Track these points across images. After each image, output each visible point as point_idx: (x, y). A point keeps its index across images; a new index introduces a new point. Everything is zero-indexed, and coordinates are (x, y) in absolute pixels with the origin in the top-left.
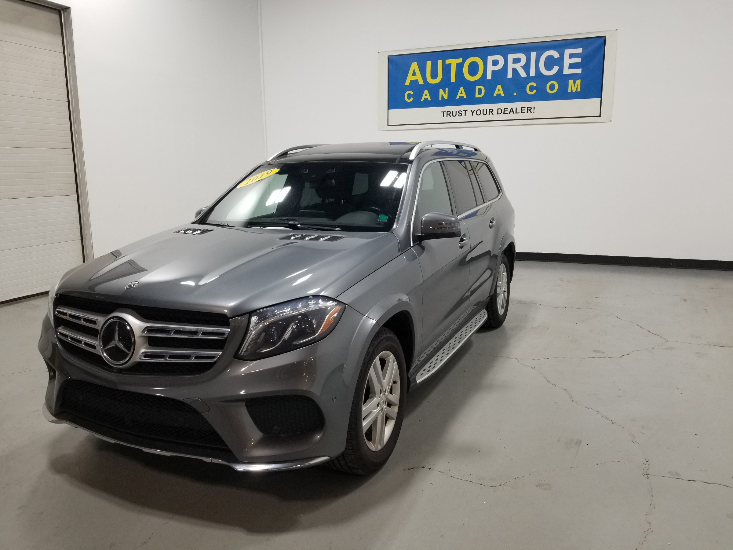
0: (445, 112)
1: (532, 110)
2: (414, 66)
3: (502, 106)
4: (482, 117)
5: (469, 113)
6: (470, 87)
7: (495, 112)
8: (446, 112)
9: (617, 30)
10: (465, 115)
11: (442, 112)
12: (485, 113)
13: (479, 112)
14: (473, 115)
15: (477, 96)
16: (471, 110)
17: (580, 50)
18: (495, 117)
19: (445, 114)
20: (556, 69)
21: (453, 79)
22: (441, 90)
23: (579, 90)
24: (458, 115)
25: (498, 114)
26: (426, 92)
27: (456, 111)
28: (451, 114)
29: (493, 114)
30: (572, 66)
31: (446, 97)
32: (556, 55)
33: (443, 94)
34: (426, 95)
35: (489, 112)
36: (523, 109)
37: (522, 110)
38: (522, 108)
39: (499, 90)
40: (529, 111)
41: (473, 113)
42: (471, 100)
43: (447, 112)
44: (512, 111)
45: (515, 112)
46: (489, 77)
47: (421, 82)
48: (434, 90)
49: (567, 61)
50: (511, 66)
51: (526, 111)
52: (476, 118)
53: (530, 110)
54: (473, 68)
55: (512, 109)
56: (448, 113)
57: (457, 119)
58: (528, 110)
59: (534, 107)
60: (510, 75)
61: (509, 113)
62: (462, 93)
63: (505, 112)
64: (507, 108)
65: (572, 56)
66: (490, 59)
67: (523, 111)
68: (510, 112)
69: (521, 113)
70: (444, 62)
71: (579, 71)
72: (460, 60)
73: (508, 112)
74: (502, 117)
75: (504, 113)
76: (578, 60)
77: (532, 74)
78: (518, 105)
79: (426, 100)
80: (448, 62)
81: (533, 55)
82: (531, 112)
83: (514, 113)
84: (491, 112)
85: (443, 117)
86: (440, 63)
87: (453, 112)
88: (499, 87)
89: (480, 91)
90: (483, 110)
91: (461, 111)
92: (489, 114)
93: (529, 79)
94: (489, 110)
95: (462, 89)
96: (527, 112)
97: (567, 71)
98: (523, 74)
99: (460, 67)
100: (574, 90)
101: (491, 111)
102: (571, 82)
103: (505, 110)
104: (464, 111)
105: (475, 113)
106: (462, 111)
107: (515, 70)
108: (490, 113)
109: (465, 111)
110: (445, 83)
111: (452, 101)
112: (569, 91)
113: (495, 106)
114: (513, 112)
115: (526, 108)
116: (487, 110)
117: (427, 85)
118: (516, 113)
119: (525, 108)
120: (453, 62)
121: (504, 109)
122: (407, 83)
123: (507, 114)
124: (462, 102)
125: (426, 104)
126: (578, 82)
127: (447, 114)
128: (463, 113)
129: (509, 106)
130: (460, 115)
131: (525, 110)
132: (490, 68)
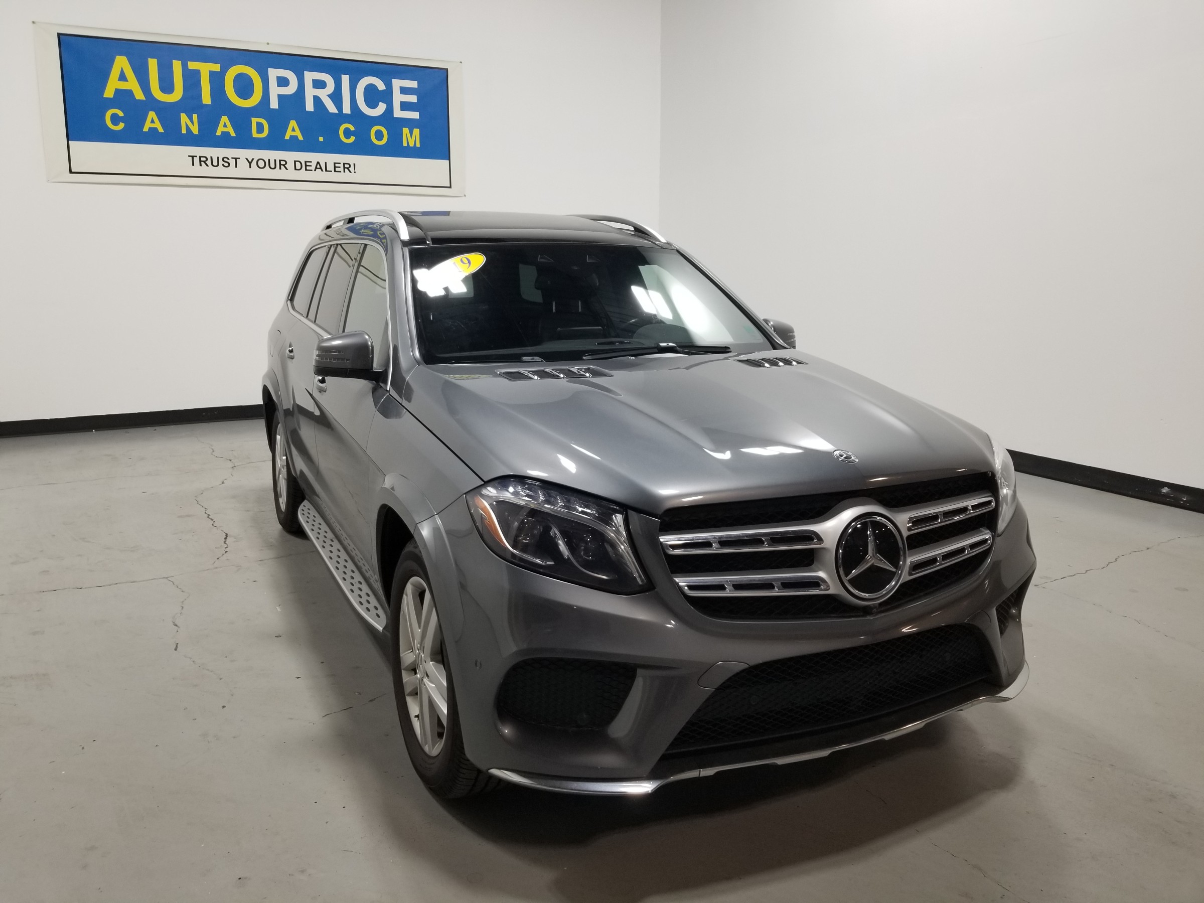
0: (196, 156)
1: (352, 169)
2: (121, 63)
3: (303, 156)
4: (267, 173)
5: (242, 163)
6: (241, 118)
7: (290, 165)
8: (198, 157)
9: (461, 62)
10: (236, 167)
11: (189, 156)
12: (273, 166)
13: (261, 164)
14: (250, 167)
15: (255, 134)
16: (247, 159)
17: (414, 84)
18: (291, 173)
19: (197, 160)
20: (382, 108)
21: (206, 99)
22: (184, 118)
23: (418, 145)
24: (223, 165)
25: (295, 169)
26: (152, 115)
27: (218, 158)
28: (209, 162)
29: (287, 169)
30: (405, 106)
31: (195, 130)
32: (381, 86)
33: (189, 123)
34: (152, 122)
35: (280, 164)
36: (337, 165)
37: (335, 167)
38: (335, 164)
39: (293, 130)
40: (346, 170)
41: (250, 163)
42: (243, 140)
43: (200, 157)
44: (318, 167)
45: (324, 169)
46: (274, 104)
47: (139, 95)
48: (168, 113)
49: (398, 98)
50: (310, 92)
51: (342, 169)
52: (255, 172)
53: (348, 168)
54: (244, 87)
55: (318, 163)
56: (203, 161)
57: (221, 171)
58: (344, 168)
59: (354, 164)
60: (310, 107)
61: (315, 170)
62: (225, 126)
63: (308, 168)
64: (311, 162)
65: (404, 91)
66: (274, 73)
67: (337, 169)
68: (316, 168)
69: (335, 171)
70: (185, 66)
71: (415, 115)
72: (217, 67)
73: (313, 168)
74: (303, 174)
75: (306, 170)
76: (413, 99)
77: (347, 109)
78: (329, 159)
79: (153, 130)
80: (192, 65)
81: (345, 79)
82: (350, 172)
83: (322, 171)
84: (284, 165)
85: (193, 165)
86: (177, 65)
87: (211, 158)
88: (293, 124)
89: (260, 128)
90: (269, 160)
91: (228, 159)
92: (280, 168)
93: (341, 117)
94: (280, 161)
95: (224, 119)
96: (344, 172)
97: (398, 113)
98: (332, 108)
99: (217, 79)
100: (412, 145)
101: (283, 163)
102: (406, 131)
103: (308, 164)
104: (232, 158)
105: (254, 164)
106: (230, 158)
107: (317, 100)
108: (282, 166)
109: (236, 159)
110: (191, 102)
111: (206, 138)
112: (405, 144)
113: (290, 156)
114: (321, 168)
115: (342, 165)
116: (275, 161)
117: (151, 103)
118: (326, 170)
119: (340, 163)
120: (205, 69)
121: (306, 162)
122: (109, 93)
123: (312, 170)
124: (225, 141)
125: (153, 138)
126: (416, 132)
127: (201, 161)
128: (232, 162)
129: (314, 157)
130: (226, 164)
131: (340, 167)
132: (275, 91)
